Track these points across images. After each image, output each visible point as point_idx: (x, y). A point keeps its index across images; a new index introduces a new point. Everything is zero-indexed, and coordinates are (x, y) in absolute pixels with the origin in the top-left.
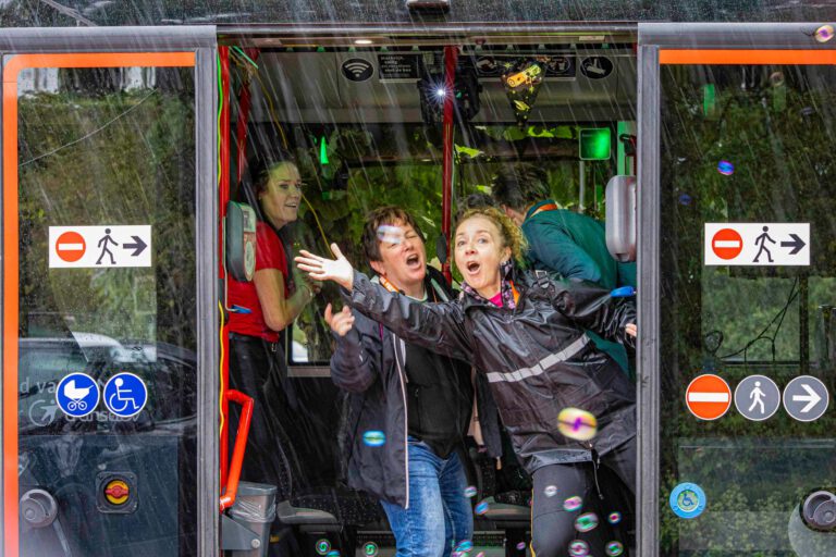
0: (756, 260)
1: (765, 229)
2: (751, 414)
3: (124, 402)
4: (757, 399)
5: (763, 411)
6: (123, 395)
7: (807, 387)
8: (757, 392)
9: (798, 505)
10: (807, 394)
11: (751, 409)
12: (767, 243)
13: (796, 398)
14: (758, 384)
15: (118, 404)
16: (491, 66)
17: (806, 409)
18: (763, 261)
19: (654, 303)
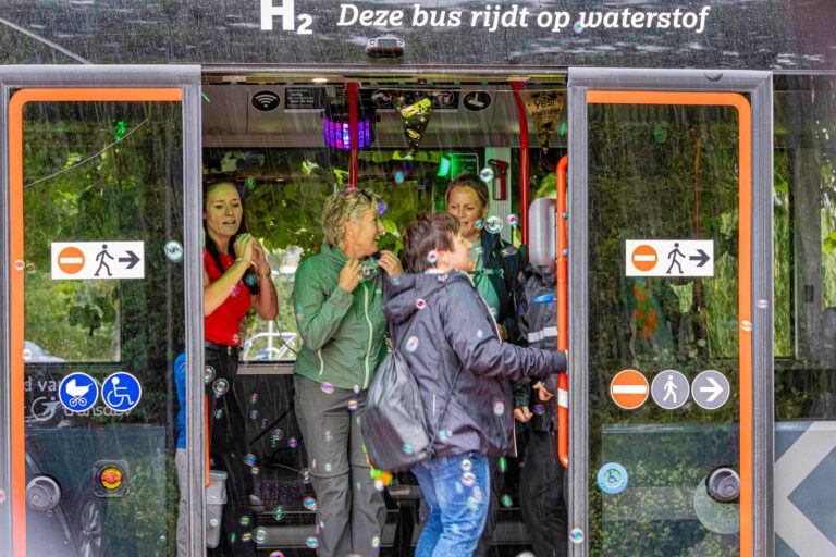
0: (669, 272)
1: (677, 245)
2: (665, 403)
3: (120, 398)
4: (670, 391)
5: (675, 401)
6: (119, 392)
7: (711, 380)
8: (670, 385)
9: (704, 479)
10: (712, 386)
11: (665, 399)
12: (678, 257)
13: (703, 389)
14: (671, 377)
15: (114, 400)
16: (385, 98)
17: (711, 399)
18: (675, 273)
19: (583, 309)
